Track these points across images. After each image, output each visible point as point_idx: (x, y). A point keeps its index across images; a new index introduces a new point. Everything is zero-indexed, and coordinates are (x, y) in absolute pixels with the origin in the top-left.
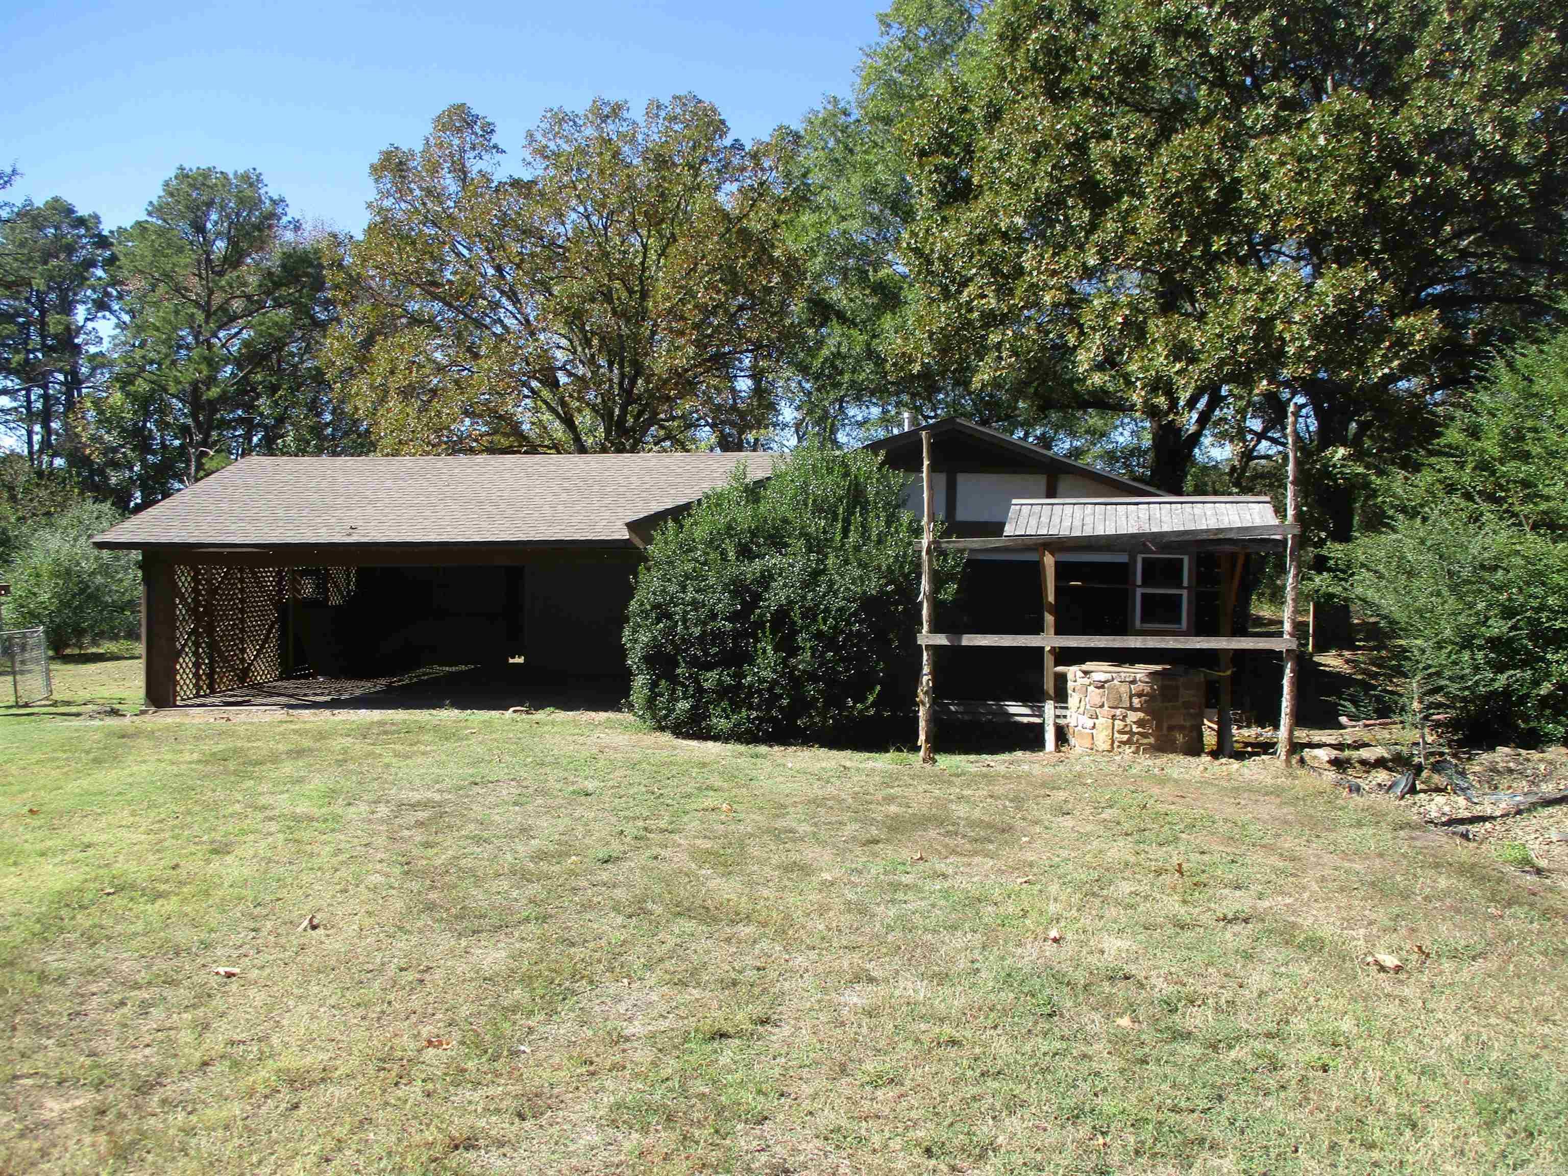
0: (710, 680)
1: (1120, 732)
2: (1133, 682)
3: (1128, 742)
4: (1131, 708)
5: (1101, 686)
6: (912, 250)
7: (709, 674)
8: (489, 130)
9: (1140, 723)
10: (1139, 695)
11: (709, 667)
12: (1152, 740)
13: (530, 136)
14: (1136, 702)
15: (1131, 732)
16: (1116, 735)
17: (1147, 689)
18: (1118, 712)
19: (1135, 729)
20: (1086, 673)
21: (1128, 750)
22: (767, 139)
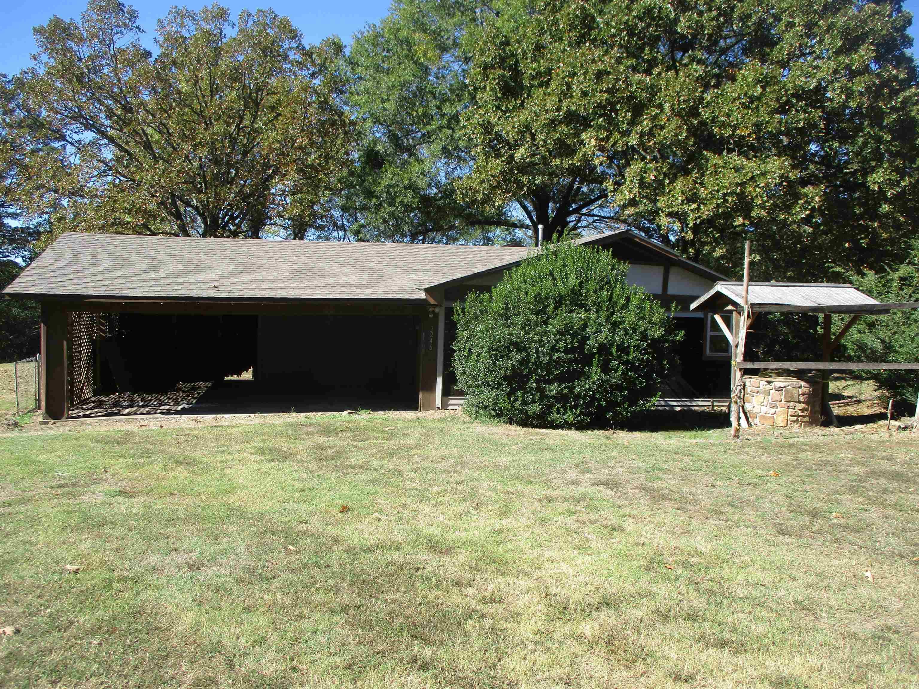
0: (553, 389)
1: (792, 416)
2: (800, 387)
3: (797, 421)
4: (799, 402)
5: (780, 390)
6: (480, 125)
7: (552, 387)
8: (134, 15)
9: (803, 410)
10: (803, 394)
11: (549, 382)
12: (807, 419)
13: (161, 23)
14: (802, 398)
15: (798, 416)
16: (789, 417)
17: (807, 391)
18: (791, 404)
19: (800, 413)
20: (769, 383)
21: (796, 425)
22: (318, 45)
